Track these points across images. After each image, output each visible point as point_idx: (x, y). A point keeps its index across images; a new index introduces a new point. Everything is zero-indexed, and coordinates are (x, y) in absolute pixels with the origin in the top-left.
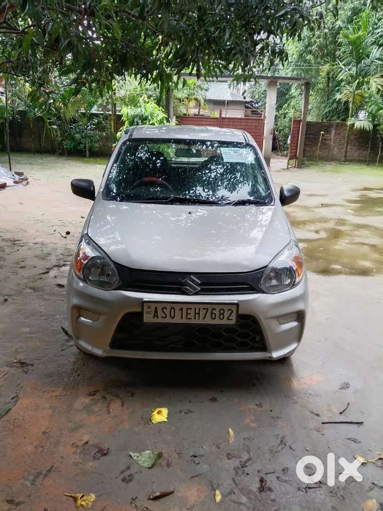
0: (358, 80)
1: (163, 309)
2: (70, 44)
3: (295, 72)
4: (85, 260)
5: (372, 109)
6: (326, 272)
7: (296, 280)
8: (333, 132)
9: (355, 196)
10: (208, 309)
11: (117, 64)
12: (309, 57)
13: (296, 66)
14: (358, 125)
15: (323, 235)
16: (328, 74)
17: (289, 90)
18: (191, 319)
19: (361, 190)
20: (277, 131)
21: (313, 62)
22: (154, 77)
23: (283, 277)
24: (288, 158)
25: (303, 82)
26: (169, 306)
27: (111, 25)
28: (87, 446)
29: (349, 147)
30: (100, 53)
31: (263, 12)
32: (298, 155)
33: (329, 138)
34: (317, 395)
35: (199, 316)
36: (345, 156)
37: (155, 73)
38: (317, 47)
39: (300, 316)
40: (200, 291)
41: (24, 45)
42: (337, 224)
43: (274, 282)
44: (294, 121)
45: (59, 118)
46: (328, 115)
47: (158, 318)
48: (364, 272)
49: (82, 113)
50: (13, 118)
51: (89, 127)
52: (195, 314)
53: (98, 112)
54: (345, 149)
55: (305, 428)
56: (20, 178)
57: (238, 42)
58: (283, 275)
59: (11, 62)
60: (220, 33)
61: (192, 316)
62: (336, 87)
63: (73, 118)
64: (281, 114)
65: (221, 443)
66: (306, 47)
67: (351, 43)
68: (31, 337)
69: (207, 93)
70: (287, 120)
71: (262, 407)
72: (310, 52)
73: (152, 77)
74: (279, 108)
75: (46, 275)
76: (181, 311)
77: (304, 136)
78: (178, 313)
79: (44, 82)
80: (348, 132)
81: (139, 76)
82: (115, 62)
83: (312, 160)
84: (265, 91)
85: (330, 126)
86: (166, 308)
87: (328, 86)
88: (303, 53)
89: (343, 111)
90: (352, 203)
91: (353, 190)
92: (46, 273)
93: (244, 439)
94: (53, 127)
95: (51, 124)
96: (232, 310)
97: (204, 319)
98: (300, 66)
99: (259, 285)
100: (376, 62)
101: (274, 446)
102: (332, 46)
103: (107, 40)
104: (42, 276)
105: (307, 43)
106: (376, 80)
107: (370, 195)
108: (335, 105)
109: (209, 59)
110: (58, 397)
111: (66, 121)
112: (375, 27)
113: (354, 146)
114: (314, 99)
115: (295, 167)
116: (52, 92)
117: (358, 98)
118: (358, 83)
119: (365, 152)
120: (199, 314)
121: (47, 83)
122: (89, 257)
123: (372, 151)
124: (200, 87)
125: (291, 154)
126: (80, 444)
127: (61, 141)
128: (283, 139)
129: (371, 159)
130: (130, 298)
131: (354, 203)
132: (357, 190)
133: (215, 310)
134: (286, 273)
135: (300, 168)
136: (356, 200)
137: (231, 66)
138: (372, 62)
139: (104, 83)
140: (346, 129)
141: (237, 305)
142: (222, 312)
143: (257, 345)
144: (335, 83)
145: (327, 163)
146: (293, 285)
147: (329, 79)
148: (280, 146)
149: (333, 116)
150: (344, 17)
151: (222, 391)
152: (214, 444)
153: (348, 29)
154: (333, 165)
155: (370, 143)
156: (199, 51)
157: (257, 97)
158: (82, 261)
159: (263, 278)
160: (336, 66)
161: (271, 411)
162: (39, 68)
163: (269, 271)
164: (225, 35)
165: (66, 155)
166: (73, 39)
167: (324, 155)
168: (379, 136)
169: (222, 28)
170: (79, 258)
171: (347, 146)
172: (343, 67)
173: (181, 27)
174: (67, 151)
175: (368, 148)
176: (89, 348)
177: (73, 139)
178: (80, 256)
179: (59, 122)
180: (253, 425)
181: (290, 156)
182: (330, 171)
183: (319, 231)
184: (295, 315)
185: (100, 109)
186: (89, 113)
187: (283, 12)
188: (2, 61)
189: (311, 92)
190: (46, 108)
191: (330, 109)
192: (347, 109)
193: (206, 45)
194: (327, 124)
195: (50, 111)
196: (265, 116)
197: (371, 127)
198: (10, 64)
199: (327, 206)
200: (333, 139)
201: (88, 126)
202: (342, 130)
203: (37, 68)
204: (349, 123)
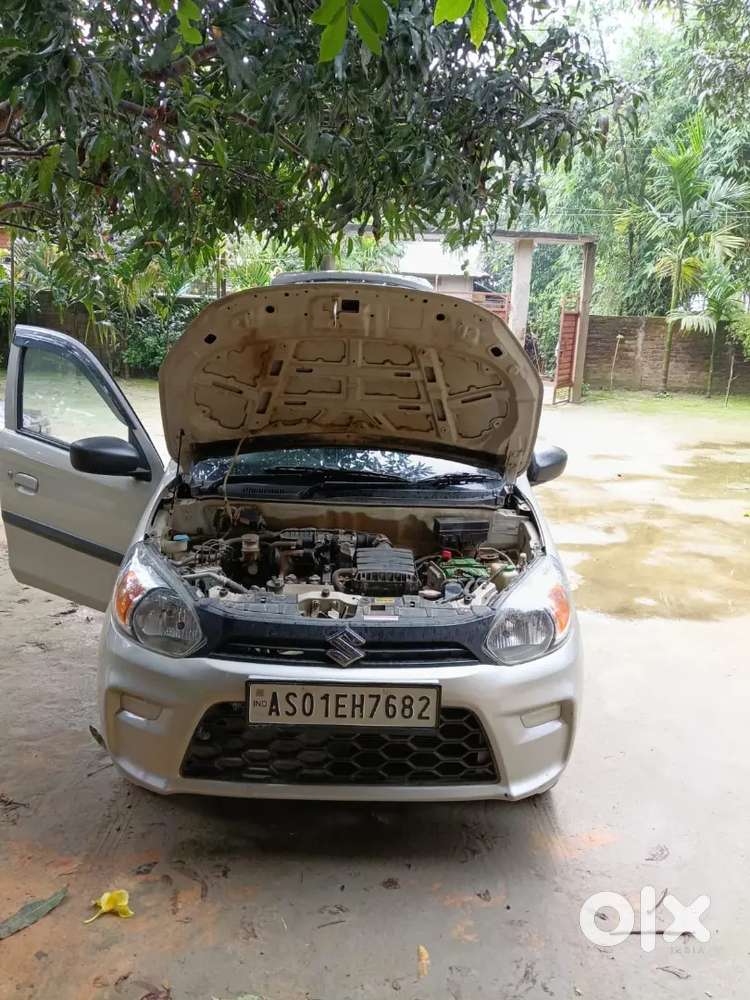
0: (686, 240)
1: (287, 697)
2: (130, 174)
3: (568, 224)
4: (136, 596)
5: (715, 293)
6: (625, 611)
7: (557, 638)
8: (641, 335)
9: (683, 459)
10: (378, 697)
11: (223, 212)
12: (595, 196)
13: (570, 212)
14: (688, 322)
15: (621, 536)
16: (631, 226)
17: (557, 254)
18: (345, 716)
19: (697, 447)
20: (535, 332)
21: (601, 204)
22: (293, 234)
23: (532, 629)
24: (555, 383)
25: (581, 242)
26: (299, 691)
27: (210, 140)
28: (126, 984)
29: (671, 364)
30: (192, 191)
31: (497, 118)
32: (573, 379)
33: (633, 347)
34: (603, 874)
35: (362, 711)
36: (665, 381)
37: (295, 228)
38: (608, 177)
39: (566, 711)
40: (362, 659)
41: (42, 175)
42: (648, 515)
43: (514, 641)
44: (566, 315)
45: (115, 306)
46: (631, 303)
47: (278, 714)
48: (701, 614)
49: (159, 298)
50: (27, 305)
51: (173, 325)
52: (354, 706)
53: (192, 296)
54: (664, 368)
55: (575, 945)
56: (33, 421)
57: (450, 175)
58: (530, 625)
59: (20, 204)
60: (414, 158)
61: (347, 711)
62: (646, 250)
63: (142, 307)
64: (543, 301)
65: (402, 979)
66: (589, 177)
67: (672, 170)
68: (27, 747)
69: (402, 261)
70: (554, 311)
71: (489, 900)
72: (596, 187)
73: (290, 235)
74: (537, 288)
75: (69, 617)
76: (324, 701)
77: (585, 342)
78: (319, 705)
79: (84, 241)
80: (669, 335)
81: (266, 233)
82: (219, 207)
83: (601, 388)
84: (512, 257)
85: (636, 325)
86: (295, 695)
87: (631, 249)
88: (584, 187)
89: (662, 295)
90: (676, 472)
91: (680, 448)
92: (71, 612)
93: (451, 968)
94: (104, 323)
95: (99, 317)
96: (428, 699)
97: (372, 716)
98: (576, 212)
99: (483, 648)
100: (721, 207)
101: (511, 985)
102: (638, 176)
103: (204, 167)
104: (62, 619)
105: (590, 170)
106: (720, 238)
107: (712, 457)
108: (644, 285)
109: (397, 204)
110: (74, 876)
111: (129, 312)
112: (717, 142)
113: (683, 362)
114: (605, 273)
115: (568, 401)
116: (99, 260)
117: (689, 272)
118: (688, 244)
119: (704, 374)
120: (361, 706)
121: (89, 245)
122: (144, 589)
123: (717, 373)
124: (388, 251)
125: (562, 377)
126: (111, 979)
127: (119, 349)
128: (547, 346)
129: (714, 387)
130: (223, 673)
131: (682, 473)
132: (689, 447)
133: (394, 698)
134: (536, 622)
135: (579, 403)
136: (687, 467)
137: (441, 216)
138: (714, 205)
139: (198, 245)
140: (664, 331)
141: (438, 688)
142: (407, 702)
143: (479, 770)
144: (644, 244)
145: (631, 394)
146: (550, 647)
147: (632, 236)
148: (541, 360)
149: (639, 306)
150: (659, 124)
151: (409, 866)
152: (387, 980)
153: (667, 145)
154: (641, 398)
155: (712, 356)
156: (377, 189)
157: (496, 268)
158: (131, 596)
159: (490, 633)
160: (643, 213)
161: (508, 908)
162: (73, 216)
163: (502, 617)
164: (424, 161)
165: (127, 376)
166: (136, 165)
167: (623, 379)
168: (729, 343)
169: (419, 149)
170: (125, 591)
171: (668, 363)
172: (658, 215)
173: (343, 145)
174: (130, 369)
175: (708, 366)
176: (139, 774)
177: (142, 345)
178: (128, 586)
179: (113, 315)
180: (470, 938)
181: (558, 381)
182: (636, 409)
183: (614, 528)
184: (557, 708)
185: (196, 290)
186: (173, 298)
187: (532, 120)
188: (3, 203)
189: (598, 261)
190: (86, 289)
191: (636, 292)
192: (667, 293)
193: (391, 178)
194: (630, 320)
195: (95, 296)
196: (509, 307)
197: (714, 325)
198: (18, 208)
199: (630, 478)
200: (640, 347)
201: (171, 323)
202: (658, 332)
203: (69, 216)
204: (670, 319)
